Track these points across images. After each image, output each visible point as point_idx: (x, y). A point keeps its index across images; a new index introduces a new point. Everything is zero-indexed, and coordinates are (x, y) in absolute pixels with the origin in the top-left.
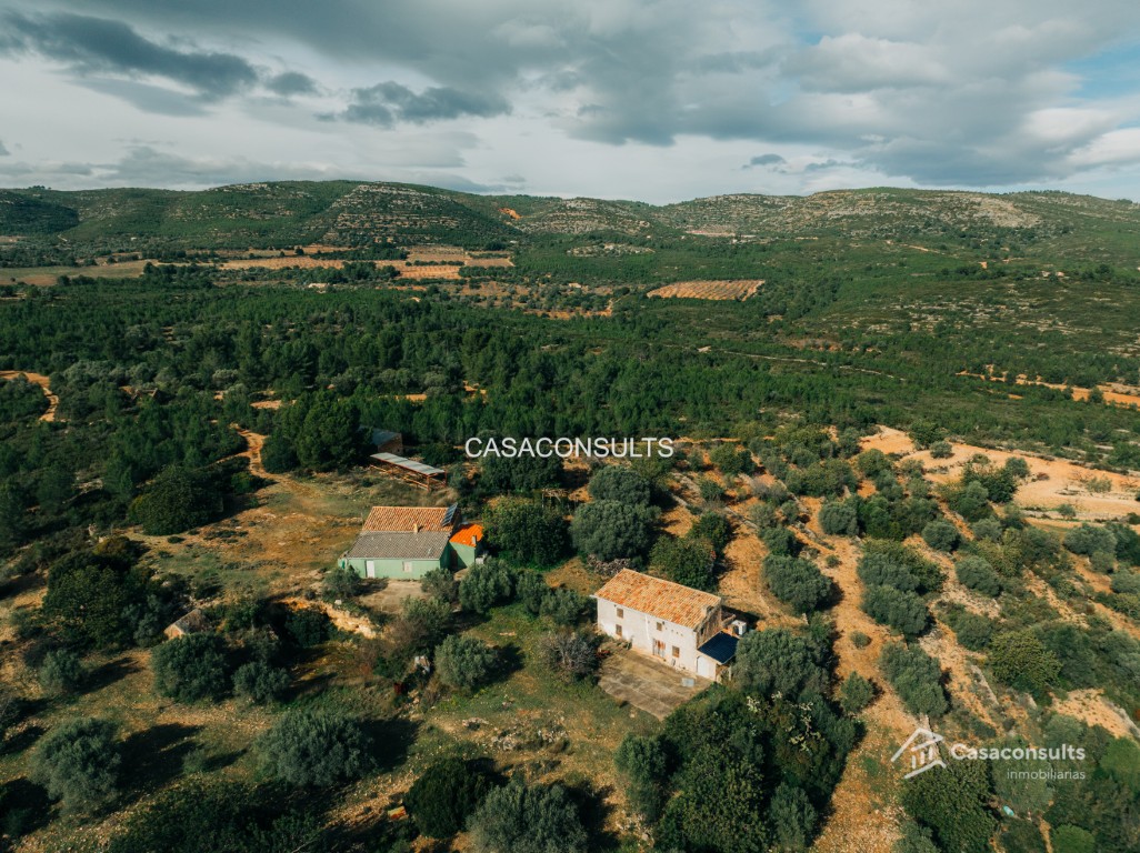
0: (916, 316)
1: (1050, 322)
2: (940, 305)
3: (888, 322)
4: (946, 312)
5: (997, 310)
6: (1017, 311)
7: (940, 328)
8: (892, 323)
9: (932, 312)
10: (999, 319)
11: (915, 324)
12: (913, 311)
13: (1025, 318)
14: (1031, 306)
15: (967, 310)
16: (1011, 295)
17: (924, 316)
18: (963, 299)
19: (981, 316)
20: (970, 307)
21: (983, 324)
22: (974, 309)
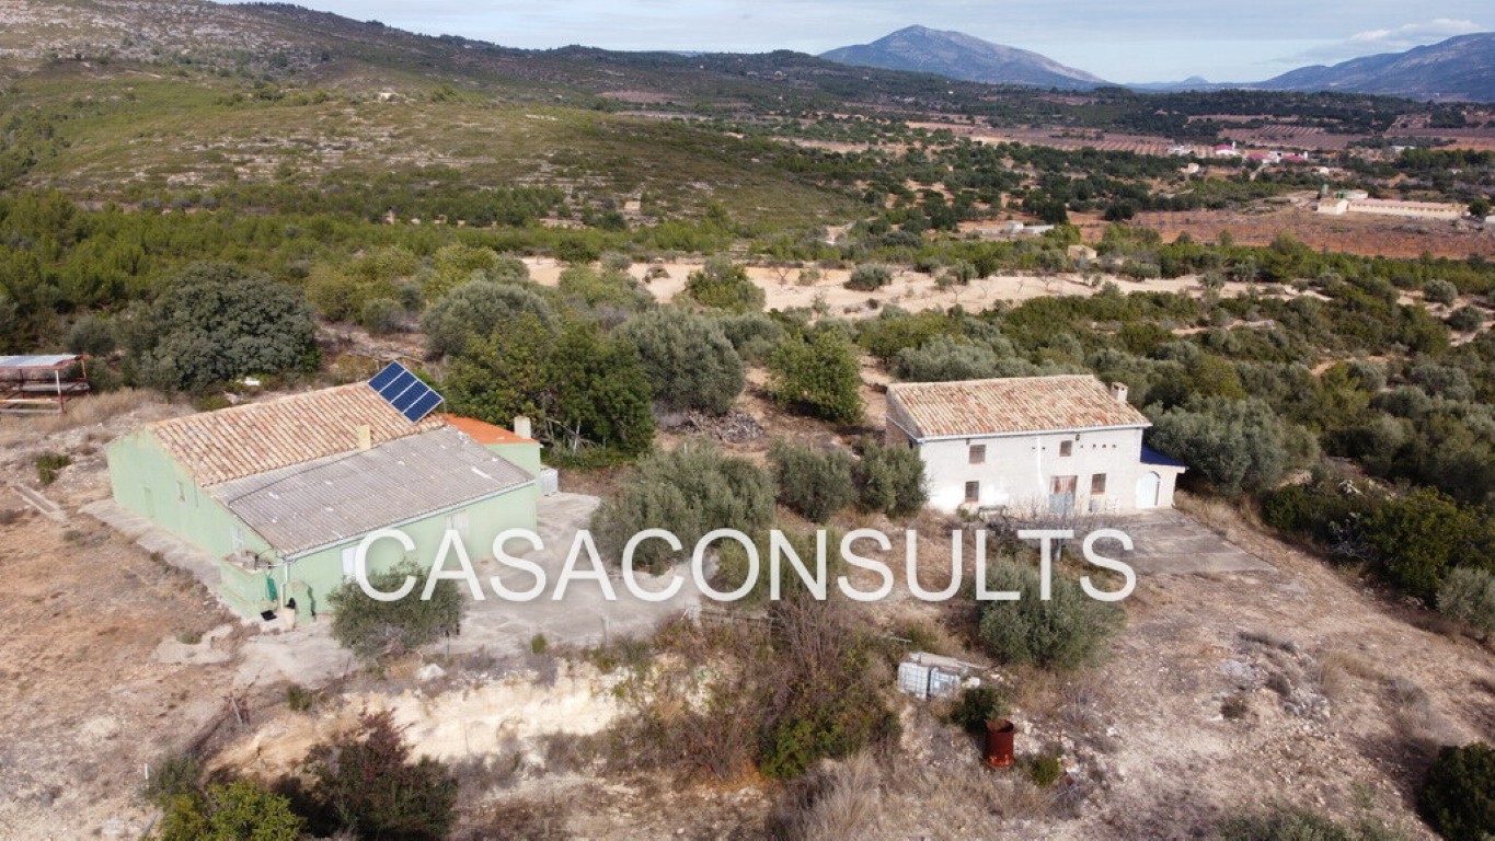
0: (235, 158)
1: (428, 154)
2: (265, 141)
3: (195, 170)
4: (278, 151)
5: (349, 144)
6: (376, 144)
7: (284, 172)
8: (205, 171)
9: (259, 152)
10: (357, 157)
11: (240, 169)
12: (225, 150)
13: (391, 151)
14: (391, 135)
15: (305, 146)
16: (358, 124)
17: (247, 157)
18: (293, 131)
19: (331, 153)
20: (309, 143)
21: (339, 163)
22: (315, 145)
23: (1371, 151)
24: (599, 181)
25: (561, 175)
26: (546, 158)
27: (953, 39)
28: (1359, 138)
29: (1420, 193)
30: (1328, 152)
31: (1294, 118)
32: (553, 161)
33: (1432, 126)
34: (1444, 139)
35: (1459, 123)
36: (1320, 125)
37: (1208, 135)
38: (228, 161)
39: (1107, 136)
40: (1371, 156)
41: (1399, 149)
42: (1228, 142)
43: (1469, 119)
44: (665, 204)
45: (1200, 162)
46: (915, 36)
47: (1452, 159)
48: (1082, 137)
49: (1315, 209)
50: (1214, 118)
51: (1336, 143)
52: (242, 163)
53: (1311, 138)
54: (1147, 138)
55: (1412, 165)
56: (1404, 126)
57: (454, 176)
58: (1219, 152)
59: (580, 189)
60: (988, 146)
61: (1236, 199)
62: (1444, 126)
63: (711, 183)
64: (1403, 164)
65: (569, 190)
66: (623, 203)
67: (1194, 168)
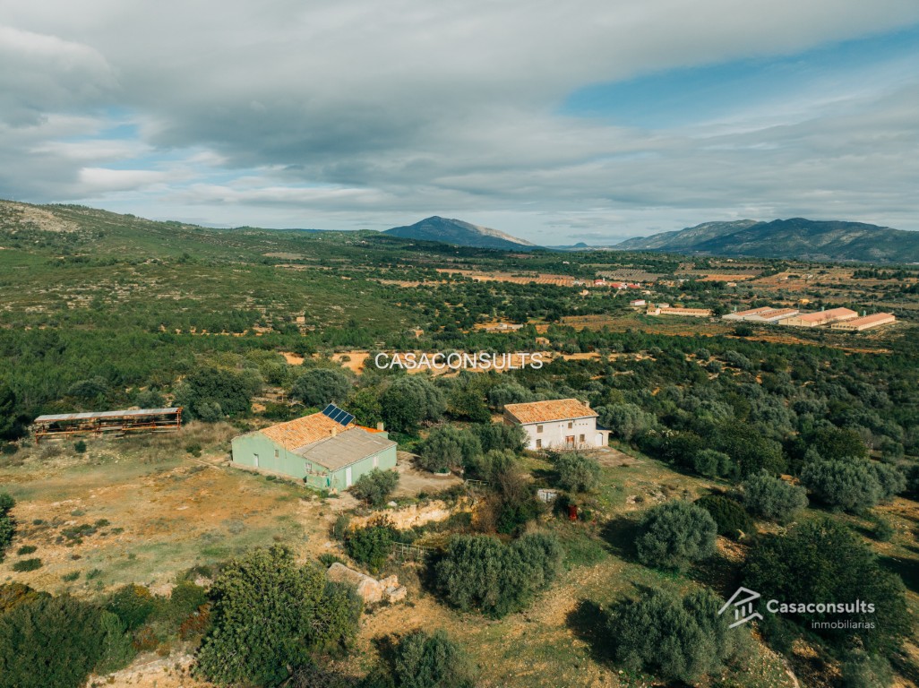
0: (66, 297)
1: (180, 293)
2: (83, 287)
3: (42, 304)
4: (91, 292)
5: (132, 287)
6: (149, 288)
7: (95, 305)
8: (47, 304)
9: (79, 293)
10: (137, 294)
11: (69, 303)
12: (59, 292)
13: (158, 291)
14: (157, 283)
15: (107, 290)
16: (137, 276)
17: (73, 296)
18: (99, 281)
19: (122, 293)
20: (109, 287)
21: (127, 298)
22: (113, 288)
23: (669, 282)
24: (280, 306)
25: (258, 303)
26: (249, 294)
27: (455, 223)
28: (662, 275)
29: (693, 303)
30: (649, 283)
31: (631, 265)
32: (253, 296)
33: (696, 268)
34: (702, 275)
35: (708, 267)
36: (644, 268)
37: (590, 274)
38: (61, 298)
39: (541, 275)
40: (670, 284)
41: (682, 281)
42: (601, 278)
43: (713, 265)
44: (318, 318)
45: (589, 289)
46: (435, 222)
47: (706, 285)
48: (528, 276)
49: (645, 313)
50: (594, 265)
51: (652, 278)
52: (71, 300)
53: (640, 275)
54: (561, 276)
55: (688, 289)
56: (683, 269)
57: (197, 305)
58: (597, 284)
59: (270, 311)
60: (481, 282)
61: (609, 309)
62: (701, 269)
63: (341, 306)
64: (683, 288)
65: (264, 311)
66: (295, 318)
67: (586, 293)
